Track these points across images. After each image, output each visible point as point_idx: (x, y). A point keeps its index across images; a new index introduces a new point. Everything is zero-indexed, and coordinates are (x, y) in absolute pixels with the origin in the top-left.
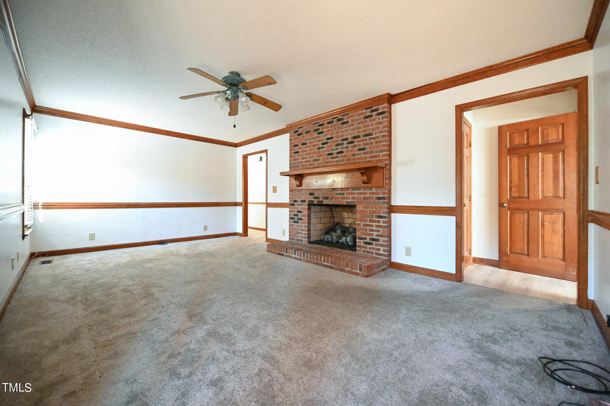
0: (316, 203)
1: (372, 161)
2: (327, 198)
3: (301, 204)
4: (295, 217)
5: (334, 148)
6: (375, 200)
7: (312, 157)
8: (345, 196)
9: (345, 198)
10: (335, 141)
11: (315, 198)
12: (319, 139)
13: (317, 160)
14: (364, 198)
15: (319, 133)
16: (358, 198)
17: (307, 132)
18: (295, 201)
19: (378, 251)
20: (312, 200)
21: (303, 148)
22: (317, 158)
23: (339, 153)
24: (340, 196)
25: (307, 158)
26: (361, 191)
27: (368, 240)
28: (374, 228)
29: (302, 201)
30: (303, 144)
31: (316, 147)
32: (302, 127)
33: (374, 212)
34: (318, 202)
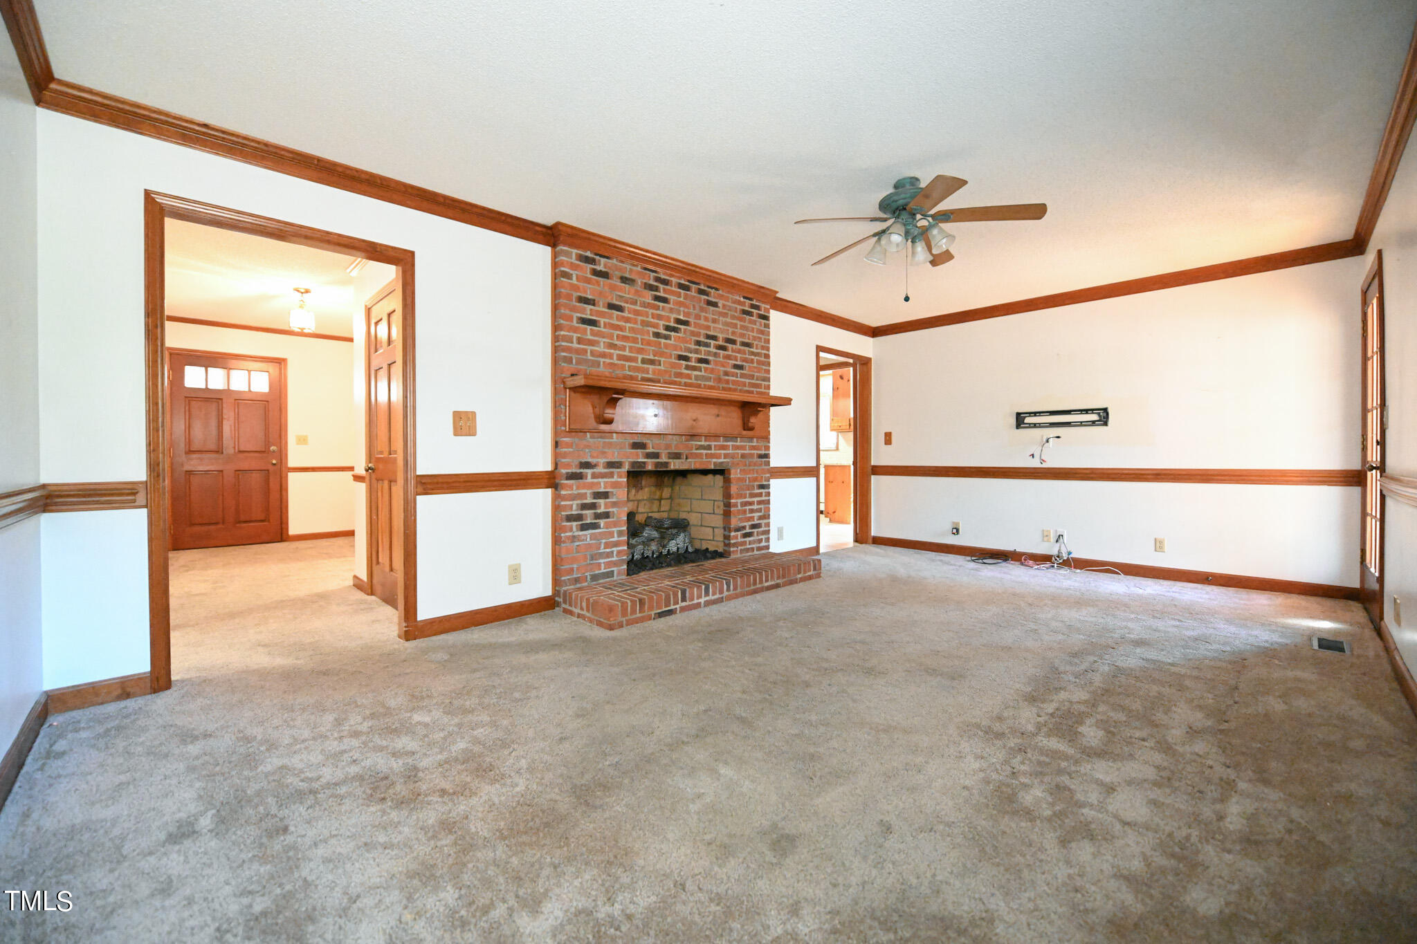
0: (650, 467)
1: (752, 392)
2: (677, 456)
3: (605, 473)
4: (584, 512)
5: (693, 346)
6: (756, 459)
7: (640, 351)
8: (713, 451)
9: (712, 456)
10: (693, 333)
11: (649, 456)
12: (658, 312)
13: (652, 362)
14: (743, 456)
15: (657, 298)
16: (733, 457)
17: (624, 280)
18: (587, 465)
19: (760, 543)
20: (639, 460)
21: (611, 318)
22: (651, 357)
23: (701, 361)
24: (705, 452)
25: (623, 348)
26: (738, 444)
27: (748, 530)
28: (755, 507)
29: (611, 465)
30: (611, 306)
31: (652, 330)
32: (607, 258)
33: (755, 479)
34: (657, 464)
